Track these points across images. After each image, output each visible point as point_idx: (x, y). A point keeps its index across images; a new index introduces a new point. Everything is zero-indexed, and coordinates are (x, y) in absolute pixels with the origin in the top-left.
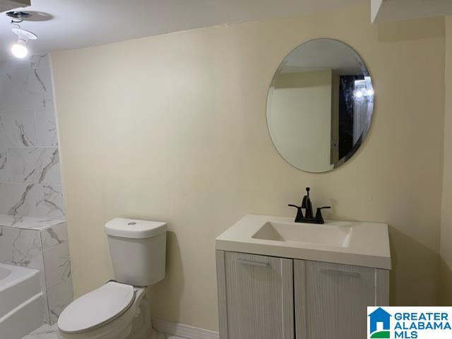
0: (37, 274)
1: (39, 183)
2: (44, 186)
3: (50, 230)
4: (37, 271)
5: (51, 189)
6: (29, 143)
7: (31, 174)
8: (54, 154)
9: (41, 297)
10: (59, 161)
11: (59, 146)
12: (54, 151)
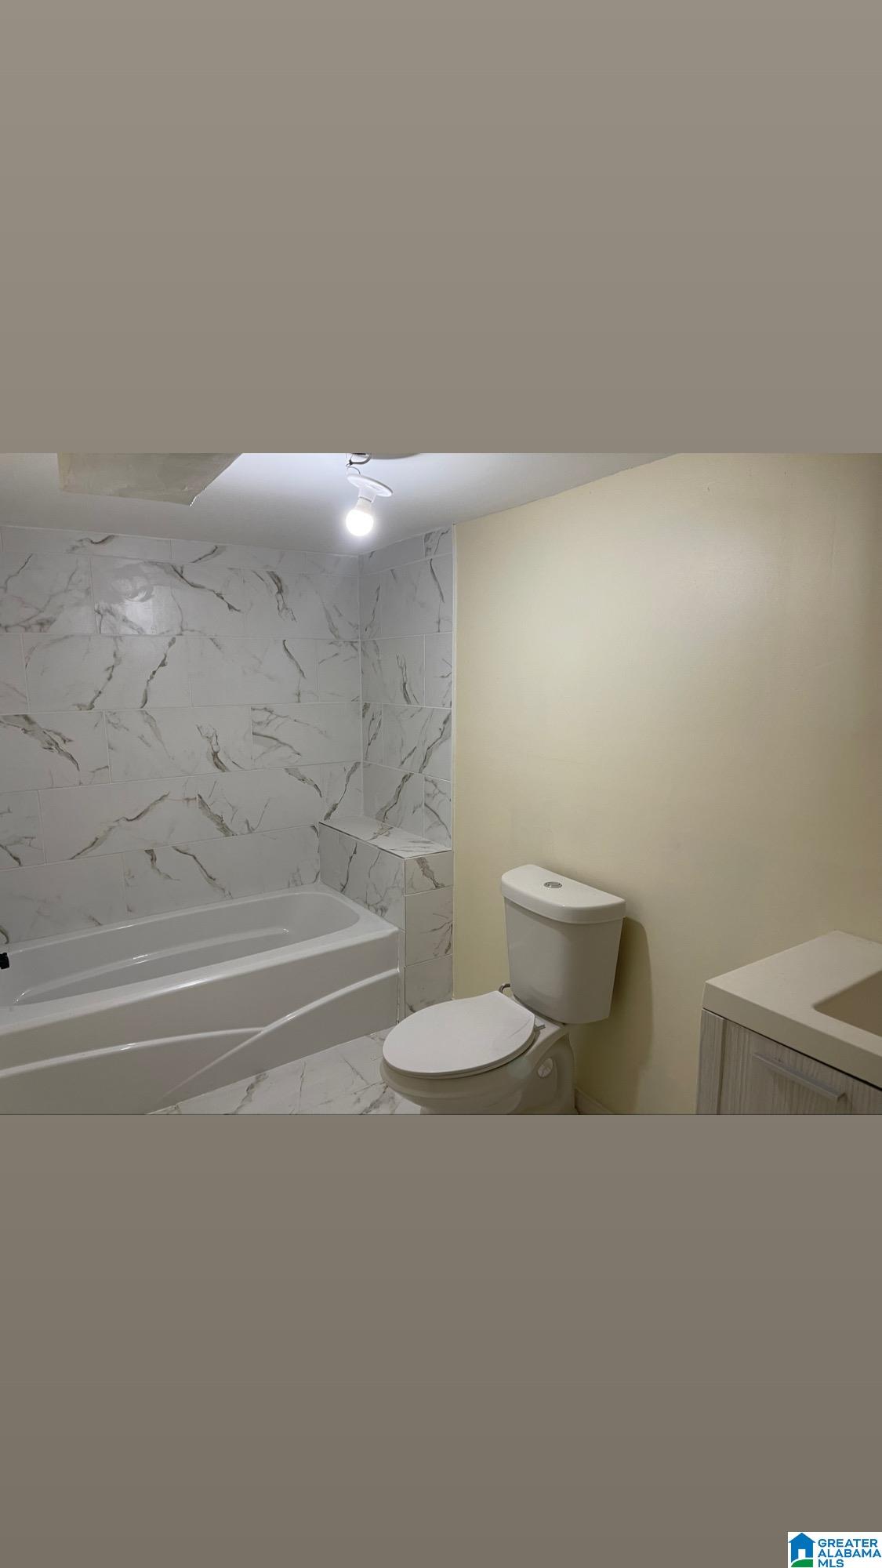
0: (394, 935)
1: (420, 772)
2: (426, 780)
3: (421, 861)
4: (396, 929)
5: (436, 786)
6: (412, 699)
7: (410, 754)
8: (445, 722)
9: (395, 976)
10: (450, 736)
11: (454, 709)
12: (444, 718)
